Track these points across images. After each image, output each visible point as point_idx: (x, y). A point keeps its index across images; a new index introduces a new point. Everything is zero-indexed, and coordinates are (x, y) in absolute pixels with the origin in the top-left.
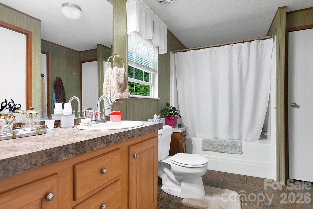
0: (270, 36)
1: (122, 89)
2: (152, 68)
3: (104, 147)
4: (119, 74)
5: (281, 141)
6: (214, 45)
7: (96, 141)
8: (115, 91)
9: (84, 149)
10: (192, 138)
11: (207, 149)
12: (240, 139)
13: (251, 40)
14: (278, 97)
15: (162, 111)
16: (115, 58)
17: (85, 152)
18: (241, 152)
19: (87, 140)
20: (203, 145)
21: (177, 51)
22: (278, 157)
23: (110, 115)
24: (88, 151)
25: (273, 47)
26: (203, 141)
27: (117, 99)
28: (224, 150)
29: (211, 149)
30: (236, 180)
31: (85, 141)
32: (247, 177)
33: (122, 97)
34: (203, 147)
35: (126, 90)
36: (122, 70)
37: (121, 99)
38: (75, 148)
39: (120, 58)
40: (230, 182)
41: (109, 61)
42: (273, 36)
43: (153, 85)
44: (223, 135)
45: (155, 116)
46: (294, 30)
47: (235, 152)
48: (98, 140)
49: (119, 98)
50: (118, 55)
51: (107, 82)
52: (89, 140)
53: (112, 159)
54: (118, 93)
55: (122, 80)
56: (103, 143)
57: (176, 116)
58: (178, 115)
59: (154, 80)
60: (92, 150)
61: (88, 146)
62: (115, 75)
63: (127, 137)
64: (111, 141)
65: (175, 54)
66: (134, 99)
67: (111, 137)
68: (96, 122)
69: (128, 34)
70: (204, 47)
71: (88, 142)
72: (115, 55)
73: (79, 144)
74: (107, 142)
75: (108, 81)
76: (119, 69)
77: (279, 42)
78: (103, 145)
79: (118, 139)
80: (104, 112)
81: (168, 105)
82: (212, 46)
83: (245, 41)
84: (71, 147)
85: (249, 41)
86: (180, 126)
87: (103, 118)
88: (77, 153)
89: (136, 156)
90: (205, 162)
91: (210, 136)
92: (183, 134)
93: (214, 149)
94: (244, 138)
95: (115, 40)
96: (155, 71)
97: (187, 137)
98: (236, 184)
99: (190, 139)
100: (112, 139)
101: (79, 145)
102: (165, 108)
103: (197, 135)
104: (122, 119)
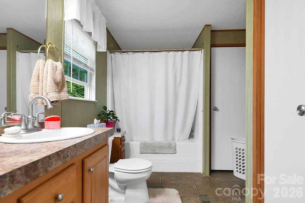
0: (199, 49)
1: (60, 88)
2: (89, 66)
3: (60, 165)
4: (55, 69)
5: (207, 139)
6: (152, 50)
7: (51, 159)
8: (51, 91)
9: (36, 172)
10: (130, 143)
11: (145, 152)
12: (173, 140)
13: (184, 49)
14: (205, 102)
15: (99, 115)
16: (50, 48)
17: (38, 177)
18: (175, 152)
19: (40, 159)
20: (141, 148)
21: (114, 51)
22: (205, 153)
23: (45, 121)
24: (41, 175)
25: (201, 58)
26: (141, 144)
27: (53, 100)
28: (160, 152)
29: (148, 151)
30: (172, 178)
31: (37, 161)
32: (181, 174)
33: (60, 98)
34: (141, 150)
35: (64, 90)
36: (59, 65)
37: (57, 101)
38: (25, 172)
39: (55, 49)
40: (167, 181)
41: (40, 52)
42: (200, 49)
43: (90, 85)
44: (159, 138)
45: (96, 121)
46: (215, 46)
47: (170, 152)
48: (53, 156)
49: (55, 100)
50: (54, 46)
51: (36, 78)
52: (43, 159)
53: (67, 179)
54: (54, 93)
55: (59, 78)
56: (59, 160)
57: (115, 120)
58: (116, 119)
59: (91, 79)
60: (46, 172)
61: (42, 167)
62: (50, 71)
63: (84, 148)
64: (68, 156)
65: (112, 54)
66: (71, 101)
67: (68, 150)
68: (27, 131)
69: (64, 21)
70: (142, 51)
71: (42, 161)
72: (49, 45)
73: (30, 166)
74: (63, 157)
75: (39, 77)
76: (55, 63)
77: (205, 55)
78: (59, 162)
79: (75, 152)
80: (37, 117)
81: (105, 108)
82: (150, 50)
83: (179, 50)
84: (19, 172)
85: (182, 51)
86: (119, 131)
87: (36, 124)
88: (28, 180)
89: (92, 170)
90: (150, 166)
91: (147, 139)
92: (123, 139)
93: (151, 152)
94: (176, 139)
95: (49, 25)
96: (92, 69)
97: (126, 142)
98: (173, 182)
99: (128, 144)
100: (68, 153)
101: (30, 168)
102: (102, 112)
103: (135, 139)
104: (62, 126)
